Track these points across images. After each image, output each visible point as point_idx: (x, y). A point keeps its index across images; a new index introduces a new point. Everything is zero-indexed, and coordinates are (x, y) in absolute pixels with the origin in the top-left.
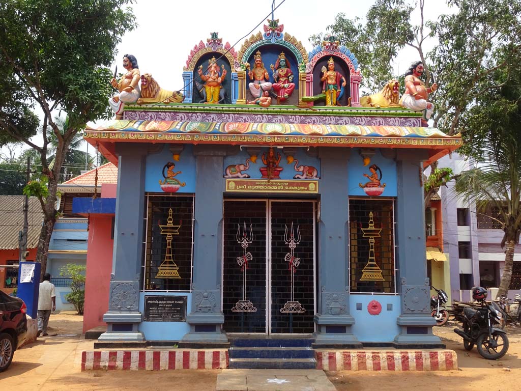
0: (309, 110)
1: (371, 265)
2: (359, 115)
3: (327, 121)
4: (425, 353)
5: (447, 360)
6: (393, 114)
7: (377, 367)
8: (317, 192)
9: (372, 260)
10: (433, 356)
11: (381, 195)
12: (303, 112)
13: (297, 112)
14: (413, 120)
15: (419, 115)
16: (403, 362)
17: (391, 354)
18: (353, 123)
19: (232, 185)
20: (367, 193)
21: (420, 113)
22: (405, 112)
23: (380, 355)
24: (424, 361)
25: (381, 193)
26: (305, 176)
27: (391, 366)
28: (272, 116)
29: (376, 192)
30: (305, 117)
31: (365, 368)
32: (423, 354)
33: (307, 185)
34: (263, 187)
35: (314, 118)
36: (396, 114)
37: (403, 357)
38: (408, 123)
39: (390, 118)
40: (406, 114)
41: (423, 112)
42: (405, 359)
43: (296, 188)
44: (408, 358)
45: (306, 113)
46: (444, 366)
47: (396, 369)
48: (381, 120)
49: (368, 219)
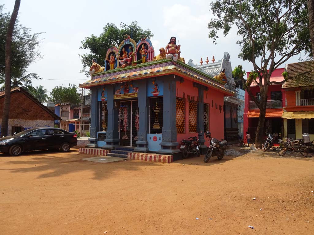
0: (136, 66)
1: (156, 123)
2: (151, 65)
3: (142, 70)
4: (158, 155)
5: (164, 159)
6: (161, 62)
7: (142, 159)
8: (137, 97)
9: (156, 121)
10: (160, 157)
11: (158, 95)
12: (134, 68)
13: (132, 68)
14: (169, 63)
15: (171, 60)
16: (150, 158)
17: (147, 155)
18: (150, 68)
19: (115, 97)
20: (153, 95)
21: (171, 59)
22: (166, 60)
23: (144, 155)
24: (157, 158)
25: (158, 94)
26: (135, 91)
27: (146, 159)
28: (126, 71)
29: (156, 94)
30: (135, 69)
31: (139, 159)
32: (157, 156)
33: (134, 94)
34: (123, 97)
35: (138, 69)
36: (163, 62)
37: (150, 156)
38: (168, 65)
39: (161, 64)
40: (166, 61)
41: (172, 59)
42: (151, 157)
43: (131, 96)
44: (152, 157)
45: (135, 67)
46: (163, 161)
47: (148, 160)
48: (158, 65)
49: (156, 105)
